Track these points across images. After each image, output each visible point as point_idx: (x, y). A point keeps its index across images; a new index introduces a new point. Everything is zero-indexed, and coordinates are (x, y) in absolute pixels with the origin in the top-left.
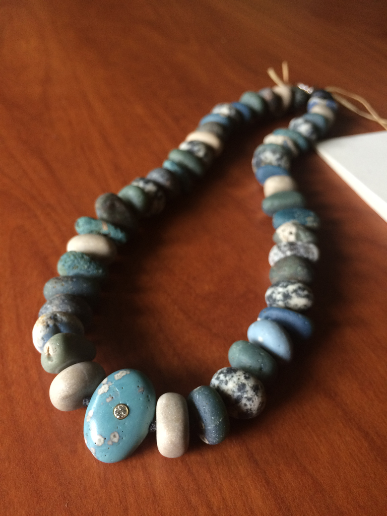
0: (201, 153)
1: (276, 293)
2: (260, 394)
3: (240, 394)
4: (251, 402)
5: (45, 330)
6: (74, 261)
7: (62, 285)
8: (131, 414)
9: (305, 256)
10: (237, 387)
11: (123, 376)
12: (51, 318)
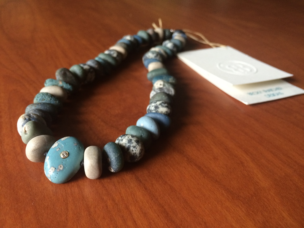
0: (115, 55)
1: (151, 107)
2: (140, 145)
3: (129, 144)
4: (135, 149)
5: (24, 121)
6: (42, 97)
7: (35, 106)
8: (70, 156)
9: (168, 93)
10: (128, 141)
11: (66, 139)
12: (27, 115)
